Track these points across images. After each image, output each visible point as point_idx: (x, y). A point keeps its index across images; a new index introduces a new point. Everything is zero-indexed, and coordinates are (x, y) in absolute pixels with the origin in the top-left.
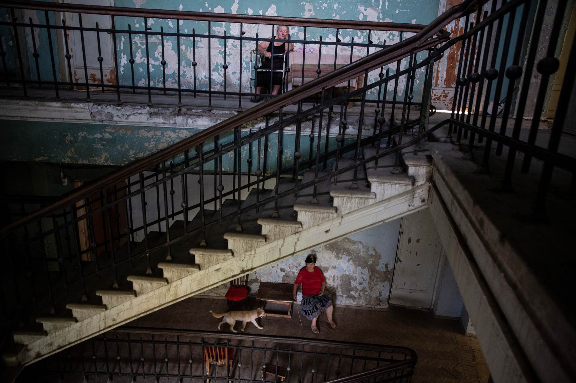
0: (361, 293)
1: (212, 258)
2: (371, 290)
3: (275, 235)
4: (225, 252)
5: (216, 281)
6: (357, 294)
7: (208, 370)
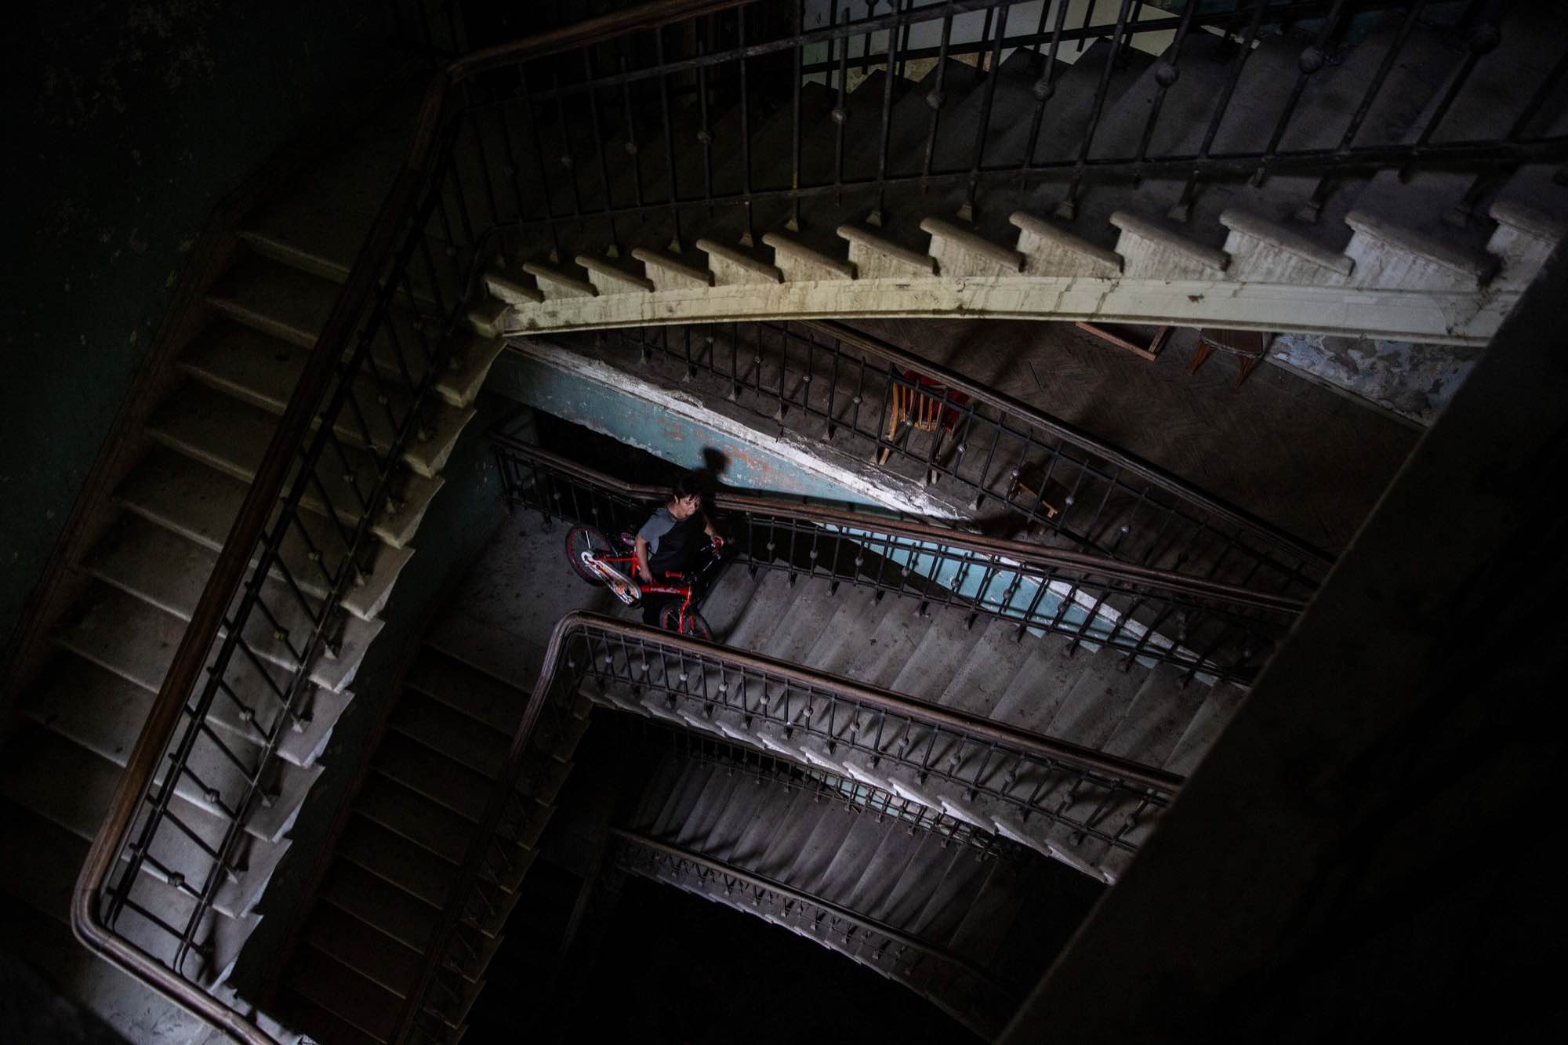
0: (1380, 365)
1: (888, 262)
2: (1415, 367)
3: (1049, 263)
4: (918, 261)
5: (895, 308)
6: (1368, 362)
7: (893, 430)
